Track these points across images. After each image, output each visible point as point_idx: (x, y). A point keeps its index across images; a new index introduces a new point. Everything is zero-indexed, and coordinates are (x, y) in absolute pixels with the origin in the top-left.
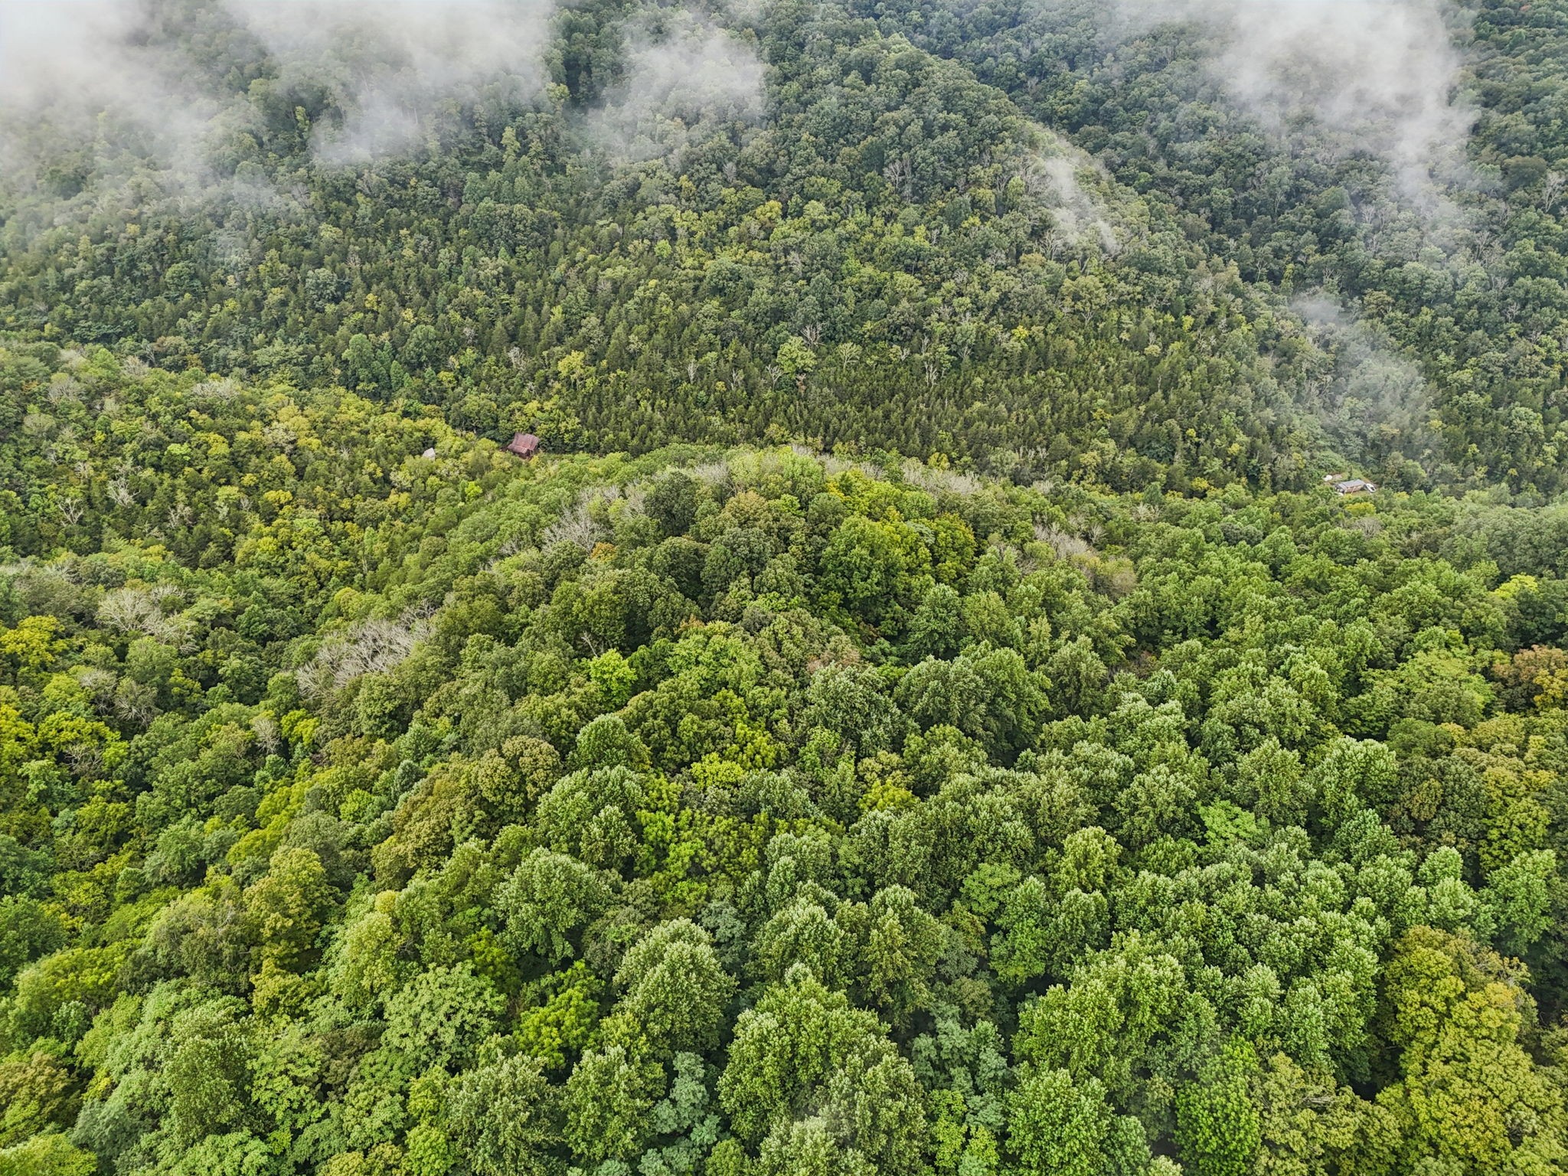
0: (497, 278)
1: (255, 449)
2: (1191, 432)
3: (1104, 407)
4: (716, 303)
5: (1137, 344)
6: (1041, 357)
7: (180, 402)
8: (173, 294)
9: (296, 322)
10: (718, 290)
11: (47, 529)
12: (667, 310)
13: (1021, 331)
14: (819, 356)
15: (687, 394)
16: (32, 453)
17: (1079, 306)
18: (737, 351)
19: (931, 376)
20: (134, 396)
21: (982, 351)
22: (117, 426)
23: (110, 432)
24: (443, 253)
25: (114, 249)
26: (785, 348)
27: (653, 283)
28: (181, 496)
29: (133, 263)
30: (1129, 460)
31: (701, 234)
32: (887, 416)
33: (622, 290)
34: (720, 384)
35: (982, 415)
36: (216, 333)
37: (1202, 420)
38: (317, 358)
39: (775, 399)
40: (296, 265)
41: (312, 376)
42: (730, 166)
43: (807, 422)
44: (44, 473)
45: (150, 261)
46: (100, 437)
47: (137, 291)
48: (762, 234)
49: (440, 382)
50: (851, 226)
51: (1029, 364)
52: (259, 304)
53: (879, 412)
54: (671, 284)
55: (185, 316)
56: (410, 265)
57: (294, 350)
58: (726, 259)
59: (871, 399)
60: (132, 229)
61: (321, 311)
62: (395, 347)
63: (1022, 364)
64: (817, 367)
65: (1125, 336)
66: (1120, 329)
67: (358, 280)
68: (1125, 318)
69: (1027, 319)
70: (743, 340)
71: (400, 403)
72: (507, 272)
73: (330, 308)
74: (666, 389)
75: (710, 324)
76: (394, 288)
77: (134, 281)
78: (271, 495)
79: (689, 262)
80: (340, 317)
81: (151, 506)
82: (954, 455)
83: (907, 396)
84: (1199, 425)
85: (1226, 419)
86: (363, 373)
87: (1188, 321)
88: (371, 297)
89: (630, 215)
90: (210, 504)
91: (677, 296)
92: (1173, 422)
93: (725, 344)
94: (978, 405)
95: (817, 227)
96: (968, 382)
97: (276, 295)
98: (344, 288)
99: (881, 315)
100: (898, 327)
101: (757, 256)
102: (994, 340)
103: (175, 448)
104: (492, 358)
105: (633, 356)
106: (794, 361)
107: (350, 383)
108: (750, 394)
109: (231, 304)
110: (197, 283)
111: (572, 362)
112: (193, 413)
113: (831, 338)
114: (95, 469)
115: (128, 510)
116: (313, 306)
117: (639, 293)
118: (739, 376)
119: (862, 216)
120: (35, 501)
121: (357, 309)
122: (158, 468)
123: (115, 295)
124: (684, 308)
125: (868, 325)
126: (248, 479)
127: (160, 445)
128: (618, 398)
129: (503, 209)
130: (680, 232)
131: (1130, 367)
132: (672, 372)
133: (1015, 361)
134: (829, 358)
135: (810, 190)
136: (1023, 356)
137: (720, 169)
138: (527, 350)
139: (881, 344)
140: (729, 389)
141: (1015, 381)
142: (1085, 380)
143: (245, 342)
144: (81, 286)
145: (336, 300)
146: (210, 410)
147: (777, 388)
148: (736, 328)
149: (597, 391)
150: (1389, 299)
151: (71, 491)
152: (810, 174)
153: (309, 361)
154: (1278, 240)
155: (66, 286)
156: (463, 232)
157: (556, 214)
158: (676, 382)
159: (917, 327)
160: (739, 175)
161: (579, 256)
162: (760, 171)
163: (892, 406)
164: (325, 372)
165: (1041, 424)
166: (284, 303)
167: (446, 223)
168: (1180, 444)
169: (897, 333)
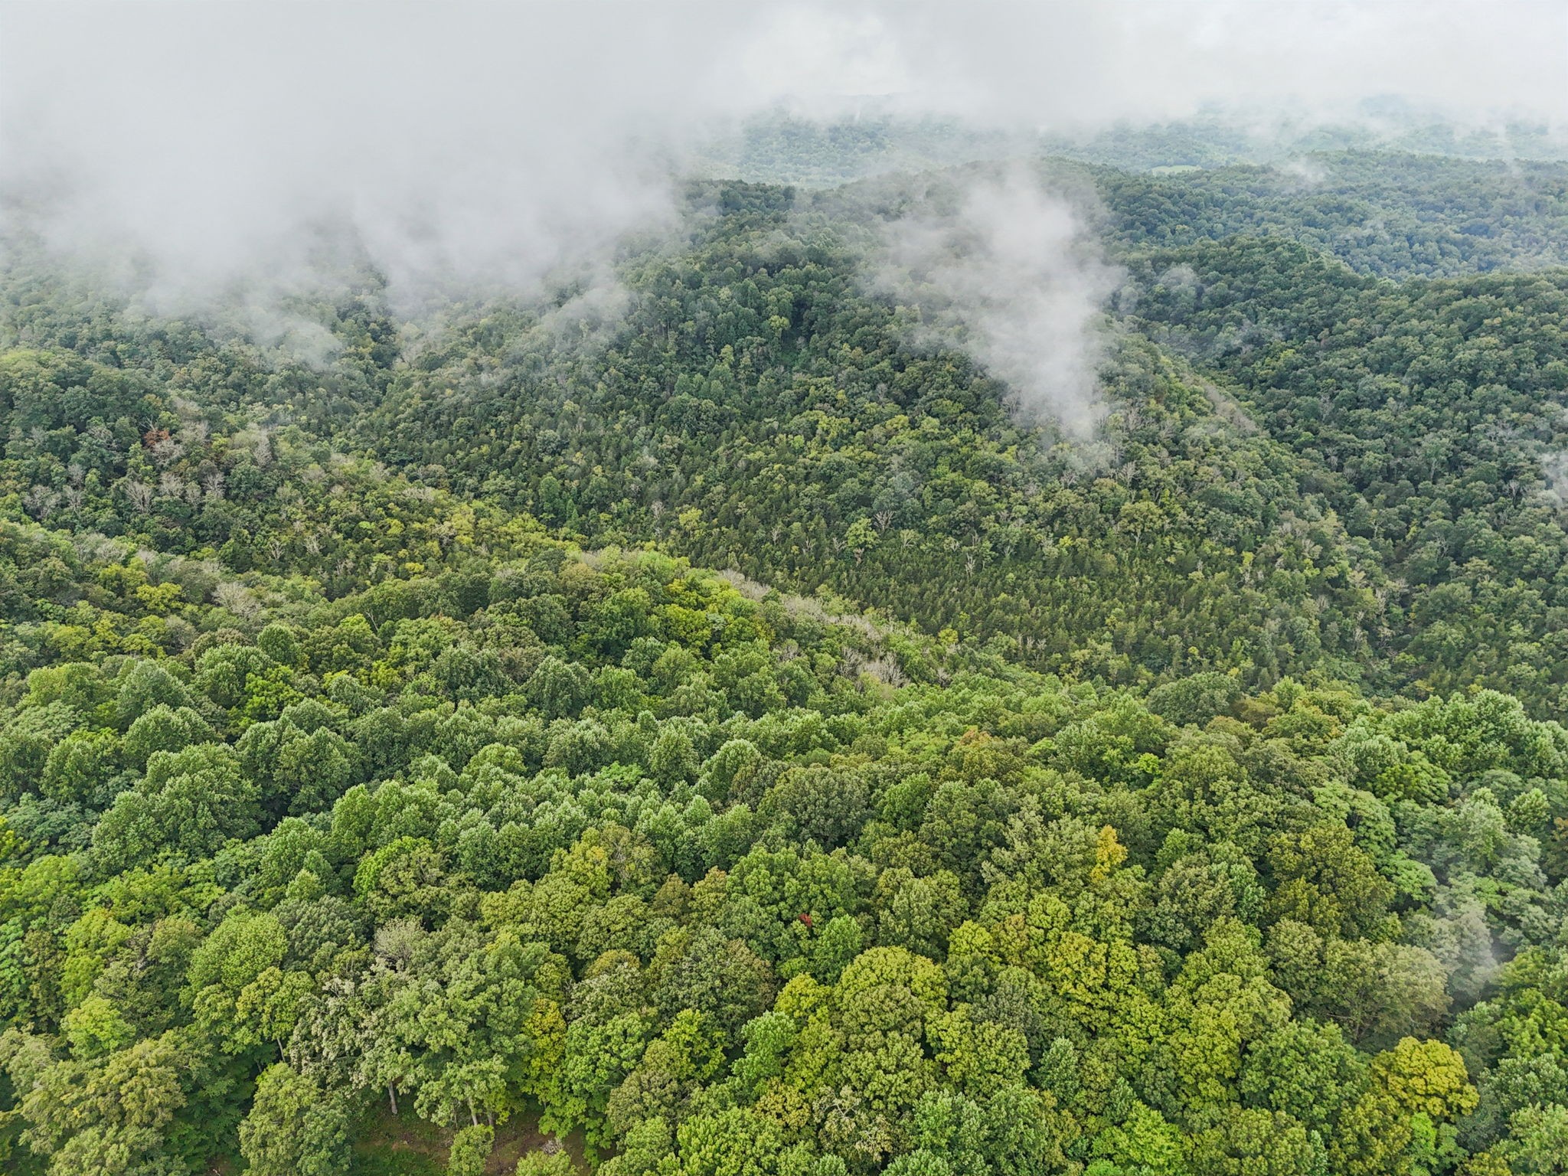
0: (672, 452)
1: (421, 536)
2: (1193, 650)
3: (1118, 615)
4: (818, 487)
5: (1182, 568)
6: (1078, 563)
7: (387, 496)
8: (453, 438)
9: (521, 465)
10: (826, 478)
11: (258, 559)
12: (777, 487)
13: (1066, 541)
14: (884, 536)
15: (767, 551)
16: (275, 511)
17: (1131, 527)
18: (817, 524)
19: (970, 567)
20: (363, 489)
21: (1025, 551)
22: (334, 503)
23: (328, 507)
24: (643, 429)
25: (431, 405)
26: (853, 526)
27: (776, 466)
28: (352, 555)
29: (438, 414)
30: (1117, 663)
31: (834, 433)
32: (922, 594)
33: (752, 468)
34: (795, 548)
35: (1004, 606)
36: (467, 467)
37: (1210, 641)
38: (521, 492)
39: (833, 566)
40: (536, 428)
41: (515, 504)
42: (882, 386)
43: (853, 588)
44: (275, 525)
45: (449, 415)
46: (321, 508)
47: (435, 433)
48: (883, 440)
49: (598, 520)
50: (956, 440)
51: (1062, 568)
52: (503, 450)
53: (916, 590)
54: (790, 468)
55: (453, 454)
56: (616, 435)
57: (509, 484)
58: (844, 454)
59: (915, 577)
60: (449, 392)
61: (541, 460)
62: (579, 492)
63: (1057, 567)
64: (880, 546)
65: (1171, 560)
66: (1170, 554)
67: (574, 441)
68: (1178, 545)
69: (1076, 532)
70: (827, 517)
71: (564, 531)
72: (681, 448)
73: (547, 458)
74: (752, 546)
75: (807, 500)
76: (599, 451)
77: (435, 427)
78: (409, 565)
79: (814, 453)
80: (553, 465)
81: (328, 558)
82: (966, 633)
83: (946, 580)
84: (1206, 645)
85: (1237, 643)
86: (547, 506)
87: (1248, 556)
88: (578, 454)
89: (789, 415)
90: (368, 565)
91: (791, 477)
92: (1176, 638)
93: (811, 518)
94: (1003, 595)
95: (925, 438)
96: (1002, 577)
97: (517, 445)
98: (563, 446)
99: (947, 510)
100: (958, 523)
101: (869, 455)
102: (1039, 545)
103: (364, 525)
104: (643, 509)
105: (739, 518)
106: (857, 537)
107: (536, 513)
108: (817, 559)
109: (485, 448)
110: (471, 432)
111: (690, 515)
112: (391, 505)
113: (899, 523)
114: (308, 528)
115: (314, 558)
116: (537, 457)
117: (763, 472)
118: (812, 544)
119: (966, 433)
120: (258, 538)
121: (565, 462)
122: (348, 535)
123: (420, 435)
124: (792, 487)
125: (934, 519)
126: (402, 553)
127: (356, 520)
128: (715, 547)
129: (694, 401)
130: (819, 431)
131: (1164, 586)
132: (761, 533)
133: (1051, 565)
134: (893, 541)
135: (935, 409)
136: (1059, 560)
137: (874, 387)
138: (666, 505)
139: (939, 535)
140: (801, 552)
141: (1046, 582)
142: (1113, 591)
143: (482, 476)
144: (402, 425)
145: (553, 453)
146: (405, 505)
147: (840, 555)
148: (824, 506)
149: (702, 539)
150: (1490, 568)
151: (283, 538)
152: (941, 396)
153: (515, 493)
154: (1411, 504)
155: (393, 426)
156: (663, 416)
157: (735, 410)
158: (761, 541)
159: (976, 525)
160: (888, 395)
161: (737, 442)
162: (906, 392)
163: (929, 586)
164: (524, 503)
165: (1054, 620)
166: (519, 452)
167: (655, 409)
168: (1177, 658)
169: (954, 528)
